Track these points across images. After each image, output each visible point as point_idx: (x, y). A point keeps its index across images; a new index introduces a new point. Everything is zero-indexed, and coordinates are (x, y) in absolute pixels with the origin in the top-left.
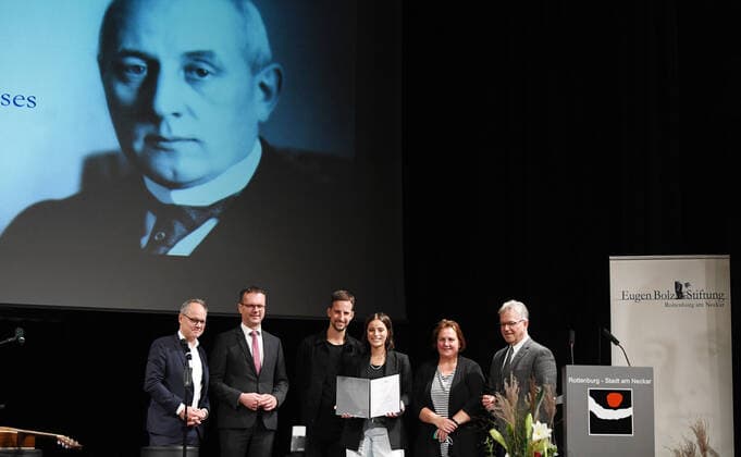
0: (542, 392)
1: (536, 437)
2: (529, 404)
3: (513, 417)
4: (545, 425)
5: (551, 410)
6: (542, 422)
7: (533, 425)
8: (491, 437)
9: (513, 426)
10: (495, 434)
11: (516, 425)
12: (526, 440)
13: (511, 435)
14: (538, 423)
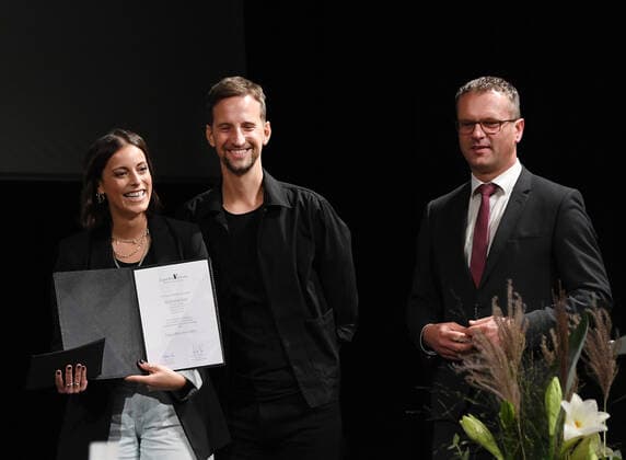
0: (582, 327)
1: (571, 432)
2: (551, 355)
3: (515, 386)
4: (593, 403)
5: (605, 371)
6: (584, 398)
7: (564, 404)
8: (463, 434)
9: (515, 407)
10: (474, 426)
11: (523, 404)
12: (546, 439)
13: (513, 428)
14: (576, 398)
